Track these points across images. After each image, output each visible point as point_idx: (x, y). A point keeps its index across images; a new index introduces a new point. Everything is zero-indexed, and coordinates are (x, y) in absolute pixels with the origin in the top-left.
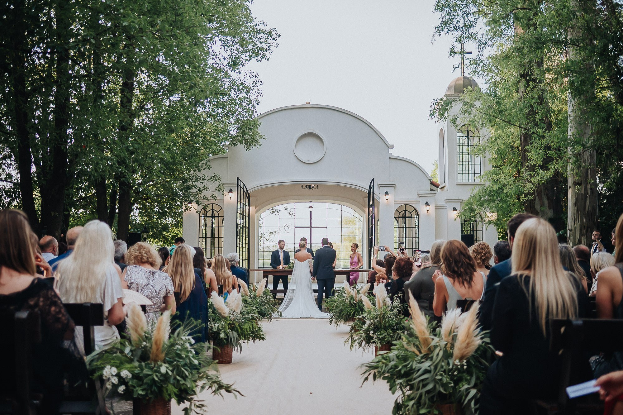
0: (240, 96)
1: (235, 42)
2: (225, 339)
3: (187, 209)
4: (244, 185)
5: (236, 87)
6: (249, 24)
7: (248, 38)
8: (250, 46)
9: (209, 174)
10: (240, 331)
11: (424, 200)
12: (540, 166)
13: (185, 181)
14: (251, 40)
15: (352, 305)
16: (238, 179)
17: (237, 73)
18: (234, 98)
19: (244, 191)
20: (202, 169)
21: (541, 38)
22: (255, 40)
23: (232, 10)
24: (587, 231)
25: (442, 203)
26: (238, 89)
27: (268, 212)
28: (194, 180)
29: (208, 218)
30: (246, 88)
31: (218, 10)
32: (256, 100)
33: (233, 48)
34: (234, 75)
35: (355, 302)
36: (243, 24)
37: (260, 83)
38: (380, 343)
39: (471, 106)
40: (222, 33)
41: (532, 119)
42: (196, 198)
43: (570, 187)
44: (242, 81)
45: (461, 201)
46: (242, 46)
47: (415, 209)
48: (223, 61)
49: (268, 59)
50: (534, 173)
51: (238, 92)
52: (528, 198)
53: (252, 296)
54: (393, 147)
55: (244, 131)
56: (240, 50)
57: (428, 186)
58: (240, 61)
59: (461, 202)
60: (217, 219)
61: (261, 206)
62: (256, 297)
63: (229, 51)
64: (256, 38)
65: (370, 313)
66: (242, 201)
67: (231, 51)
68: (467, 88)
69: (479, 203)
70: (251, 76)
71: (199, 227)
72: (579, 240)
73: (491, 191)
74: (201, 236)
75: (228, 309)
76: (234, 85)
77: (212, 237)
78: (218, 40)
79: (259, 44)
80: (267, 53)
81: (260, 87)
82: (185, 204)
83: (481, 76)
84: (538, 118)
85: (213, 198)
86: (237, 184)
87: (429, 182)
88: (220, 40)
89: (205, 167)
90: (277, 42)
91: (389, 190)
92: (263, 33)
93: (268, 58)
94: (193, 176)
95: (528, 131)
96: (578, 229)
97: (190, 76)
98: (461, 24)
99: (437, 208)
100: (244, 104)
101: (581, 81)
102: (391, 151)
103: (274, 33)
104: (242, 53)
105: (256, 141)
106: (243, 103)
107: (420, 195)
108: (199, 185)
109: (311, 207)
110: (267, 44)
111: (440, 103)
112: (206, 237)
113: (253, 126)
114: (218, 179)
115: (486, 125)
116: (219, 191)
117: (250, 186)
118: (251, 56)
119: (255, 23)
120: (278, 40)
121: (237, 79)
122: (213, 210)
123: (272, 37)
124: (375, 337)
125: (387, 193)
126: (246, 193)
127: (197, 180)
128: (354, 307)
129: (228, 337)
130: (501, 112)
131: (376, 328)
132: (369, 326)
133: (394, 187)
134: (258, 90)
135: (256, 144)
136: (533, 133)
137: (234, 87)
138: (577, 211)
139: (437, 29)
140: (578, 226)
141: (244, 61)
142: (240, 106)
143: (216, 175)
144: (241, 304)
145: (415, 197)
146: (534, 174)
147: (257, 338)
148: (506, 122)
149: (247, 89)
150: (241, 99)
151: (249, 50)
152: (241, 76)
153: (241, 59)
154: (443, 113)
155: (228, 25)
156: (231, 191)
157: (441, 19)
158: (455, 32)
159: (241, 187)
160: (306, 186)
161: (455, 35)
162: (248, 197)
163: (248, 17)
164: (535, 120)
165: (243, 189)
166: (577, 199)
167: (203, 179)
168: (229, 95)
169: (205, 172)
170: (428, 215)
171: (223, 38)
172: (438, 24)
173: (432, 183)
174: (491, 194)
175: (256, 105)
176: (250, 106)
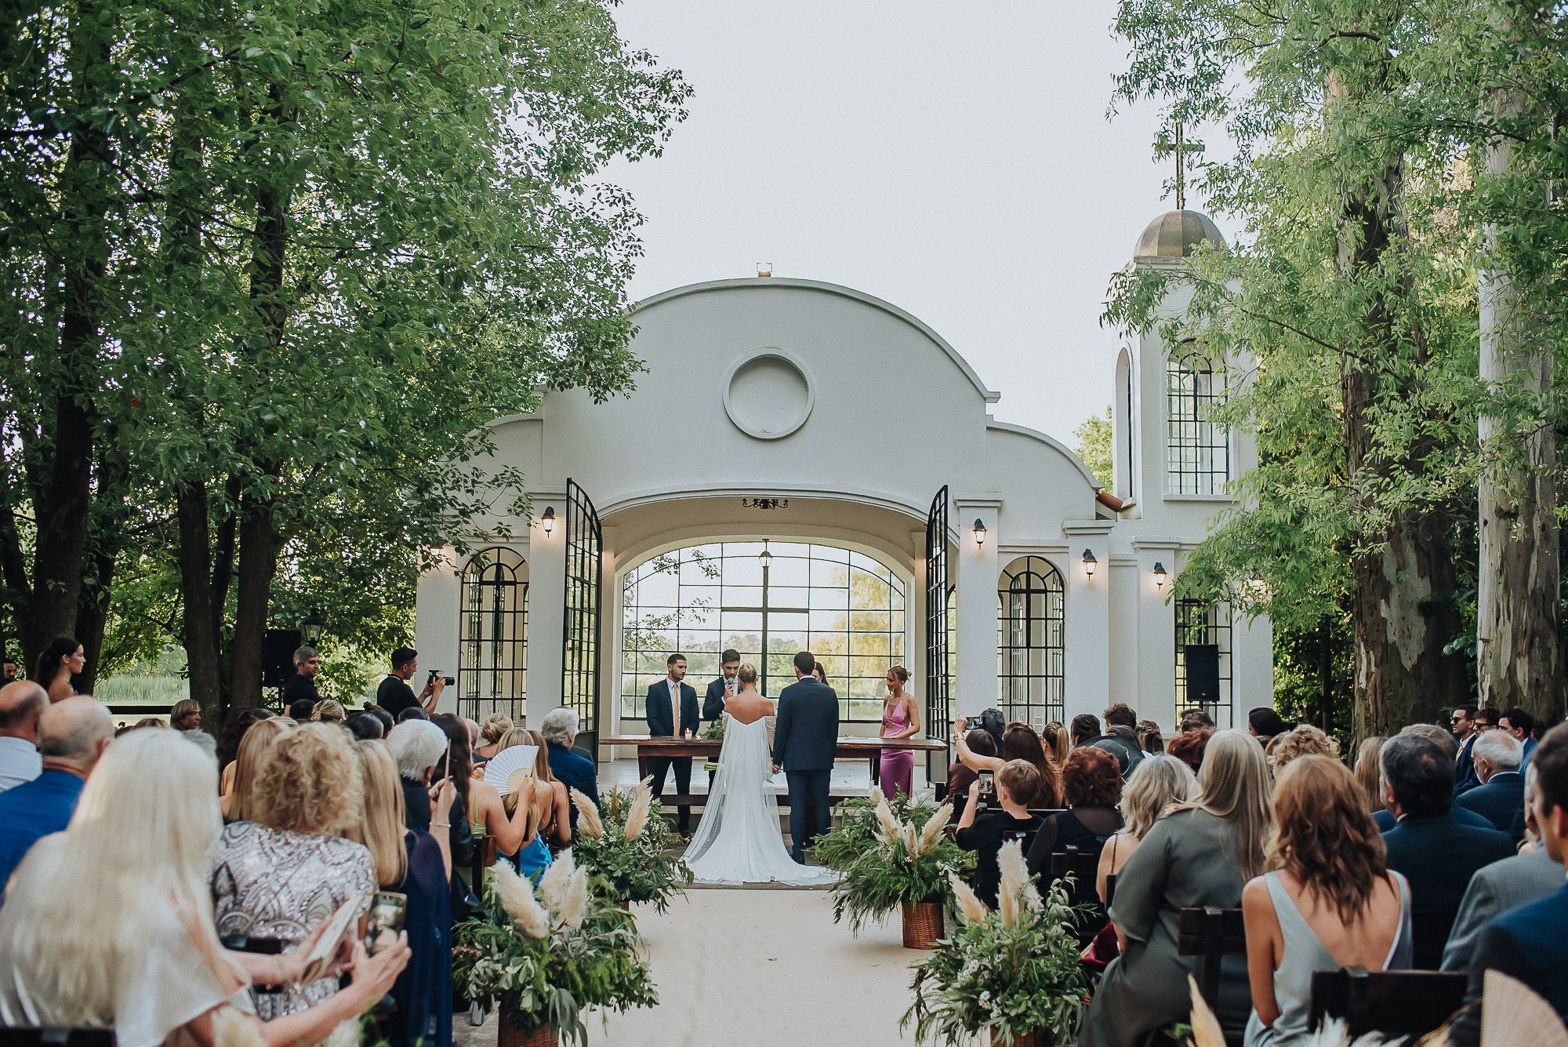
0: (581, 254)
1: (570, 106)
2: (536, 1012)
3: (428, 566)
4: (587, 498)
5: (569, 229)
6: (607, 60)
7: (603, 97)
8: (610, 119)
9: (489, 465)
10: (581, 985)
11: (1080, 545)
12: (1403, 461)
13: (423, 486)
14: (612, 103)
15: (899, 866)
16: (569, 481)
17: (572, 191)
18: (563, 259)
19: (585, 514)
20: (472, 453)
21: (1420, 115)
22: (624, 103)
23: (563, 20)
24: (1531, 644)
25: (1125, 551)
26: (575, 233)
27: (649, 567)
28: (449, 484)
29: (484, 587)
30: (595, 231)
31: (526, 19)
32: (625, 265)
33: (564, 123)
34: (563, 195)
35: (908, 859)
36: (593, 57)
37: (636, 220)
38: (1012, 1031)
39: (1219, 292)
40: (535, 82)
41: (1382, 332)
42: (455, 534)
43: (1486, 523)
44: (586, 215)
45: (1177, 546)
46: (587, 119)
47: (1055, 570)
48: (535, 158)
49: (659, 154)
50: (1388, 479)
51: (574, 244)
52: (1372, 549)
53: (612, 839)
54: (996, 397)
55: (590, 350)
56: (582, 130)
57: (1091, 506)
58: (581, 159)
59: (1176, 550)
60: (509, 589)
61: (630, 550)
62: (622, 844)
63: (553, 132)
64: (627, 95)
65: (979, 936)
66: (579, 544)
67: (558, 132)
68: (1198, 243)
69: (1231, 557)
70: (612, 200)
71: (462, 611)
72: (1509, 668)
73: (1264, 525)
74: (465, 636)
75: (546, 913)
76: (565, 224)
77: (497, 637)
78: (523, 101)
79: (634, 113)
80: (657, 137)
81: (638, 232)
82: (422, 552)
83: (1238, 213)
84: (1397, 330)
85: (500, 532)
86: (569, 497)
87: (1094, 495)
88: (528, 99)
89: (478, 449)
90: (682, 106)
91: (986, 516)
92: (647, 83)
93: (657, 149)
94: (447, 473)
95: (1371, 364)
96: (1508, 637)
97: (442, 201)
98: (1189, 71)
99: (1115, 564)
100: (591, 277)
101: (1535, 237)
102: (990, 408)
103: (675, 83)
104: (589, 136)
105: (622, 376)
106: (588, 274)
107: (1071, 532)
108: (463, 497)
109: (766, 554)
110: (656, 113)
111: (1133, 281)
112: (479, 640)
113: (615, 337)
114: (516, 482)
115: (1249, 345)
116: (518, 514)
117: (604, 500)
118: (611, 146)
119: (624, 57)
120: (688, 103)
121: (571, 208)
122: (499, 566)
123: (671, 95)
124: (996, 1011)
125: (979, 526)
126: (591, 521)
127: (456, 485)
128: (905, 875)
129: (546, 1007)
130: (1299, 310)
131: (1000, 983)
132: (976, 975)
133: (1000, 509)
134: (630, 238)
135: (623, 386)
136: (1385, 370)
137: (565, 230)
138: (1506, 587)
139: (1122, 83)
140: (1507, 628)
141: (592, 158)
142: (580, 281)
143: (510, 470)
144: (585, 898)
145: (1054, 537)
146: (1388, 484)
147: (632, 999)
148: (1311, 338)
149: (600, 235)
150: (581, 263)
151: (608, 128)
152: (585, 200)
153: (585, 154)
154: (1142, 313)
155: (550, 61)
156: (549, 513)
157: (1133, 55)
158: (1171, 92)
159: (578, 505)
160: (756, 501)
161: (1171, 99)
162: (596, 528)
163: (608, 40)
164: (1388, 336)
165: (584, 510)
166: (1504, 557)
167: (474, 481)
168: (550, 251)
169: (481, 461)
170: (1091, 587)
171: (537, 97)
172: (1125, 67)
173: (1101, 499)
174: (1266, 531)
175: (625, 279)
176: (607, 281)
